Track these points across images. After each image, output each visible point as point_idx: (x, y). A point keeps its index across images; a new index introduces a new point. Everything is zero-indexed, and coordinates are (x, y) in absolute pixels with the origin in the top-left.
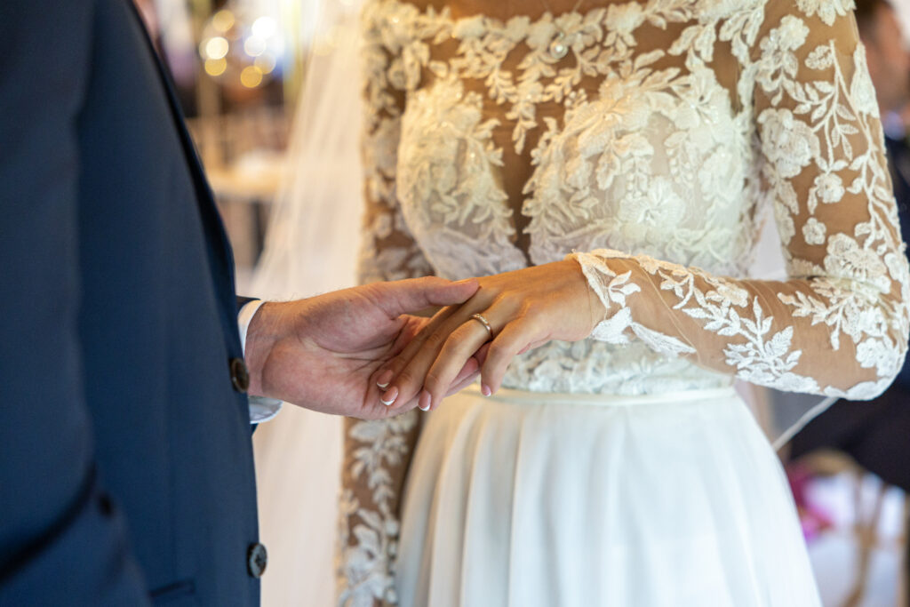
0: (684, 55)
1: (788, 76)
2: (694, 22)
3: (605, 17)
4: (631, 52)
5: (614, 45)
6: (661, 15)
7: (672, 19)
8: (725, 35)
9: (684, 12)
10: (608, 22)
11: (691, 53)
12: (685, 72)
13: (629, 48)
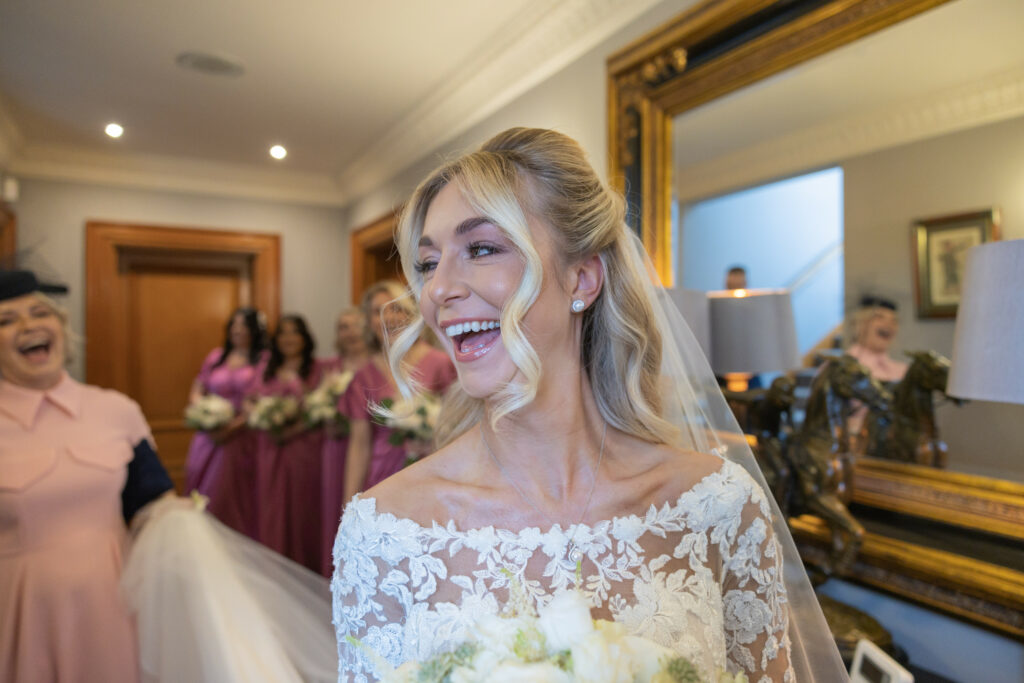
0: (687, 557)
1: (755, 564)
2: (688, 531)
3: (610, 529)
4: (642, 558)
5: (625, 552)
6: (658, 525)
7: (669, 530)
8: (715, 538)
9: (678, 524)
10: (614, 532)
11: (692, 555)
12: (691, 572)
13: (639, 555)
